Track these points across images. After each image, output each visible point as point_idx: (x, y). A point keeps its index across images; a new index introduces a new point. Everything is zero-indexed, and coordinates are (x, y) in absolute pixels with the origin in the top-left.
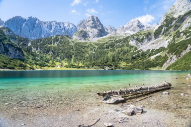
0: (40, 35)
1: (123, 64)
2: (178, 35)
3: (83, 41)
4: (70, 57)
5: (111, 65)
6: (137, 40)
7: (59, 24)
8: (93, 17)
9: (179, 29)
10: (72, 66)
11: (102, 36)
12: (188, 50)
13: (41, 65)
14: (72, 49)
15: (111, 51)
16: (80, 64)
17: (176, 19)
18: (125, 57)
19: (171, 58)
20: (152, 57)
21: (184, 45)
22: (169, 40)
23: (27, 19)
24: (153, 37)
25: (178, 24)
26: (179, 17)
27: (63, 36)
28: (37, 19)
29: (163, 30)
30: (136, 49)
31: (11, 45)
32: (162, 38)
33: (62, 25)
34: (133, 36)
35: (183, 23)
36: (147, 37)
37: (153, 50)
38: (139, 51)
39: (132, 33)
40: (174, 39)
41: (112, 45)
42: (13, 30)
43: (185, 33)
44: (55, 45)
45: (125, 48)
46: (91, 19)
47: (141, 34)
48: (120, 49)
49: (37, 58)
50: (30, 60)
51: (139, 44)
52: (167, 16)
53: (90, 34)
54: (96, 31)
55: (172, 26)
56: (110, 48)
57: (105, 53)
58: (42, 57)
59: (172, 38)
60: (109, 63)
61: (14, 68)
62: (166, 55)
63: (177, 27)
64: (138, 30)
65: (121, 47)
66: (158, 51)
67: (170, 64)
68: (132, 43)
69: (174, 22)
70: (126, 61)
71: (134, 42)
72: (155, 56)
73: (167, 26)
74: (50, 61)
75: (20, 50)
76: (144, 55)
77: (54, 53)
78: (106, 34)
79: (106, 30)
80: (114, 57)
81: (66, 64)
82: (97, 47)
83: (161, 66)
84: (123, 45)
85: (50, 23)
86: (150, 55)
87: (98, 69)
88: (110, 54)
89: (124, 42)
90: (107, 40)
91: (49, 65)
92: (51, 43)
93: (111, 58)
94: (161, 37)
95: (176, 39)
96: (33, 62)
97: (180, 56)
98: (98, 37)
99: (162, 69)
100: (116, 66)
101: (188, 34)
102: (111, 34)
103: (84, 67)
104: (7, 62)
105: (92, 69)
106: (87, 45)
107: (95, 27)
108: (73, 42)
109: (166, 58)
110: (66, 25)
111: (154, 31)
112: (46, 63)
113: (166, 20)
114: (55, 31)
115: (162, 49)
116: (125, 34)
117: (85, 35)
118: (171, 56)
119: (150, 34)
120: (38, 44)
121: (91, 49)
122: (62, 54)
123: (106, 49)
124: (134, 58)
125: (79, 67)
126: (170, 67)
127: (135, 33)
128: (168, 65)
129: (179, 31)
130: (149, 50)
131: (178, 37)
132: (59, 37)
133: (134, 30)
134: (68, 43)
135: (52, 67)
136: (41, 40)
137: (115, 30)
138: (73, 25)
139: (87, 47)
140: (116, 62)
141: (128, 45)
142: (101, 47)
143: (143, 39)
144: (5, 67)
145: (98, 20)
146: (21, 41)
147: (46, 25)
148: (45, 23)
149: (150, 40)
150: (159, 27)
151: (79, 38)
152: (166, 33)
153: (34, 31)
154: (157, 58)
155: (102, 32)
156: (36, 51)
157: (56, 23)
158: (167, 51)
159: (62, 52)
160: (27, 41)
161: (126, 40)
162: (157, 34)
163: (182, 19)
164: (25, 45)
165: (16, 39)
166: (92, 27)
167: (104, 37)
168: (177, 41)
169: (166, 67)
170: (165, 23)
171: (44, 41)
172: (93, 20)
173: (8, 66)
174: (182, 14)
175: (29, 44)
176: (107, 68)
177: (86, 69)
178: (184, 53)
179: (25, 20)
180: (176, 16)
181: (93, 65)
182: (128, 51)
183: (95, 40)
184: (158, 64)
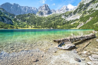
0: (21, 13)
1: (59, 27)
3: (41, 16)
4: (35, 23)
5: (53, 27)
6: (65, 16)
7: (29, 8)
8: (45, 5)
9: (86, 10)
10: (36, 27)
11: (49, 14)
12: (90, 20)
13: (21, 27)
14: (36, 20)
15: (53, 21)
16: (40, 27)
17: (85, 5)
18: (60, 23)
19: (81, 24)
20: (72, 24)
21: (88, 18)
22: (81, 15)
23: (13, 4)
24: (73, 14)
25: (86, 8)
26: (86, 4)
27: (32, 13)
28: (18, 5)
29: (78, 11)
30: (65, 20)
31: (6, 17)
32: (77, 15)
33: (31, 9)
34: (63, 14)
35: (88, 7)
36: (70, 14)
37: (72, 20)
38: (66, 21)
40: (83, 15)
41: (54, 18)
42: (6, 10)
43: (89, 12)
44: (28, 18)
45: (60, 20)
46: (44, 6)
47: (67, 13)
48: (57, 20)
49: (20, 24)
50: (16, 25)
51: (66, 17)
52: (81, 4)
53: (44, 13)
54: (47, 11)
55: (83, 9)
56: (53, 20)
57: (51, 22)
58: (22, 24)
59: (82, 15)
60: (52, 26)
61: (7, 28)
62: (78, 22)
63: (85, 9)
64: (66, 11)
65: (58, 19)
66: (75, 21)
67: (80, 26)
68: (63, 17)
69: (84, 6)
70: (60, 25)
71: (64, 17)
72: (73, 23)
73: (80, 8)
74: (26, 25)
75: (10, 20)
76: (68, 22)
77: (28, 22)
78: (51, 13)
79: (51, 11)
80: (55, 24)
81: (33, 26)
82: (47, 19)
83: (76, 27)
84: (59, 18)
85: (25, 7)
86: (71, 22)
87: (48, 29)
88: (53, 22)
89: (59, 17)
90: (52, 16)
91: (26, 27)
92: (26, 17)
93: (54, 24)
95: (84, 15)
96: (18, 25)
97: (85, 23)
98: (48, 14)
99: (76, 29)
100: (56, 27)
101: (90, 12)
102: (53, 13)
103: (41, 28)
104: (3, 25)
105: (45, 29)
106: (43, 18)
107: (46, 10)
108: (37, 17)
109: (78, 24)
110: (33, 8)
111: (74, 11)
112: (24, 26)
113: (80, 6)
114: (28, 11)
115: (77, 20)
116: (60, 13)
117: (42, 14)
118: (81, 23)
119: (71, 13)
120: (20, 17)
121: (45, 20)
122: (32, 22)
123: (51, 20)
124: (64, 24)
125: (39, 28)
126: (80, 28)
127: (64, 12)
128: (79, 27)
129: (86, 11)
130: (70, 20)
131: (85, 14)
132: (30, 14)
133: (64, 11)
134: (34, 17)
135: (27, 28)
136: (21, 15)
137: (56, 11)
138: (36, 9)
139: (43, 19)
140: (56, 26)
141: (61, 18)
142: (49, 19)
143: (68, 15)
144: (2, 28)
145: (48, 7)
146: (11, 15)
147: (23, 8)
148: (22, 7)
149: (71, 15)
150: (76, 9)
151: (39, 15)
153: (17, 11)
154: (74, 24)
155: (49, 12)
156: (19, 21)
157: (28, 7)
158: (79, 20)
159: (32, 21)
160: (14, 15)
161: (60, 16)
162: (75, 13)
163: (88, 5)
164: (13, 17)
165: (8, 14)
166: (45, 10)
167: (51, 14)
168: (85, 15)
169: (78, 28)
170: (79, 7)
171: (22, 16)
172: (45, 6)
173: (4, 27)
174: (88, 2)
175: (15, 17)
176: (52, 28)
177: (43, 29)
178: (88, 21)
179: (12, 5)
181: (45, 27)
182: (61, 21)
183: (46, 16)
184: (74, 27)
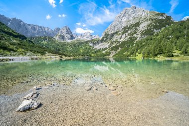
2: (112, 43)
3: (62, 41)
6: (93, 43)
8: (66, 27)
15: (80, 48)
20: (104, 52)
21: (117, 48)
23: (12, 19)
27: (49, 37)
29: (105, 39)
30: (93, 48)
33: (43, 29)
34: (90, 41)
36: (98, 42)
37: (103, 49)
38: (95, 49)
39: (89, 39)
41: (80, 44)
45: (88, 47)
47: (95, 40)
48: (85, 47)
51: (94, 45)
52: (106, 33)
53: (66, 38)
54: (69, 36)
55: (109, 38)
59: (110, 44)
63: (111, 39)
68: (91, 44)
73: (106, 37)
76: (99, 51)
78: (74, 38)
82: (72, 45)
86: (102, 51)
88: (81, 50)
90: (76, 42)
94: (104, 43)
98: (71, 40)
102: (77, 39)
107: (68, 34)
108: (57, 41)
109: (110, 53)
111: (101, 39)
113: (106, 35)
115: (106, 49)
117: (63, 38)
121: (69, 47)
123: (77, 47)
129: (112, 41)
130: (101, 49)
132: (47, 37)
138: (51, 30)
139: (67, 45)
142: (74, 45)
143: (96, 43)
145: (69, 30)
147: (31, 27)
148: (29, 25)
149: (99, 43)
151: (59, 39)
152: (106, 41)
154: (106, 52)
155: (72, 38)
161: (87, 42)
162: (102, 41)
163: (112, 35)
166: (67, 34)
172: (67, 29)
174: (113, 33)
178: (118, 51)
180: (110, 33)
182: (89, 49)
183: (69, 41)
184: (107, 55)
